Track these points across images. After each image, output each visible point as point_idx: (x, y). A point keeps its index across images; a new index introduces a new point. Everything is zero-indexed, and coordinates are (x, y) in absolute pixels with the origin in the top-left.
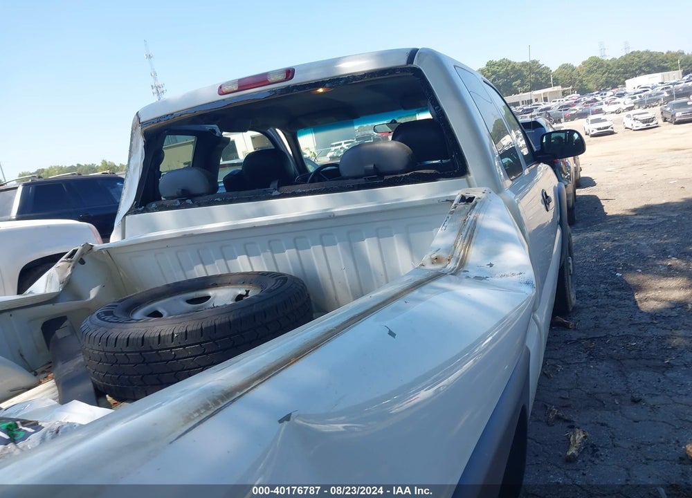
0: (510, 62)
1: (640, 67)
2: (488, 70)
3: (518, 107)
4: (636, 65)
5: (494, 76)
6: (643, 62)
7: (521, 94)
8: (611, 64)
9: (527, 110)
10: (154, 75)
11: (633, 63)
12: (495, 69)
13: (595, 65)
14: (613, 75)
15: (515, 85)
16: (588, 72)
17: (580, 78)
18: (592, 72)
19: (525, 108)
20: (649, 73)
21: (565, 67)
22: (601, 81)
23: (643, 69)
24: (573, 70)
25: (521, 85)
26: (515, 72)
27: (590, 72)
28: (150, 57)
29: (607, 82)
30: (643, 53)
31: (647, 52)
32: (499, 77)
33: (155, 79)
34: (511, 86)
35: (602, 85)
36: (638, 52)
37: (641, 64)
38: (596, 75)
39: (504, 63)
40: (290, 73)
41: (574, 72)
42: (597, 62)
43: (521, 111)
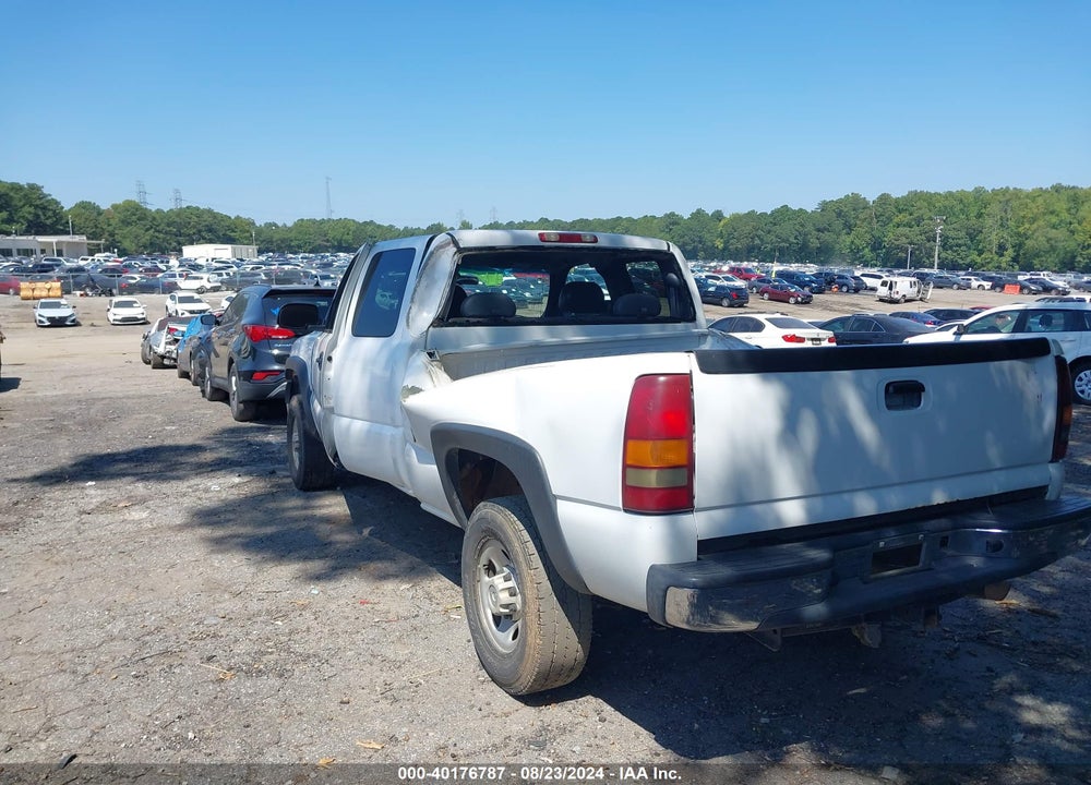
1: (200, 231)
4: (194, 227)
6: (204, 224)
7: (13, 237)
8: (157, 216)
11: (189, 223)
13: (133, 214)
14: (161, 235)
16: (123, 222)
17: (110, 228)
18: (129, 223)
20: (211, 241)
21: (84, 206)
22: (143, 240)
23: (203, 234)
24: (100, 213)
27: (126, 223)
29: (151, 244)
30: (204, 211)
31: (210, 211)
35: (145, 247)
36: (198, 209)
37: (200, 227)
38: (133, 229)
41: (101, 218)
42: (137, 210)
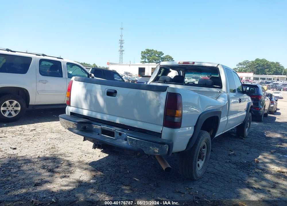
0: (266, 61)
2: (256, 62)
3: (264, 80)
5: (257, 65)
7: (267, 75)
9: (268, 82)
10: (122, 36)
12: (259, 62)
15: (266, 71)
19: (267, 81)
25: (269, 71)
26: (268, 65)
28: (122, 29)
32: (259, 66)
33: (122, 38)
34: (264, 71)
39: (263, 61)
40: (194, 63)
43: (265, 82)
